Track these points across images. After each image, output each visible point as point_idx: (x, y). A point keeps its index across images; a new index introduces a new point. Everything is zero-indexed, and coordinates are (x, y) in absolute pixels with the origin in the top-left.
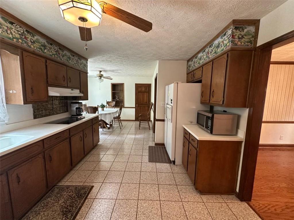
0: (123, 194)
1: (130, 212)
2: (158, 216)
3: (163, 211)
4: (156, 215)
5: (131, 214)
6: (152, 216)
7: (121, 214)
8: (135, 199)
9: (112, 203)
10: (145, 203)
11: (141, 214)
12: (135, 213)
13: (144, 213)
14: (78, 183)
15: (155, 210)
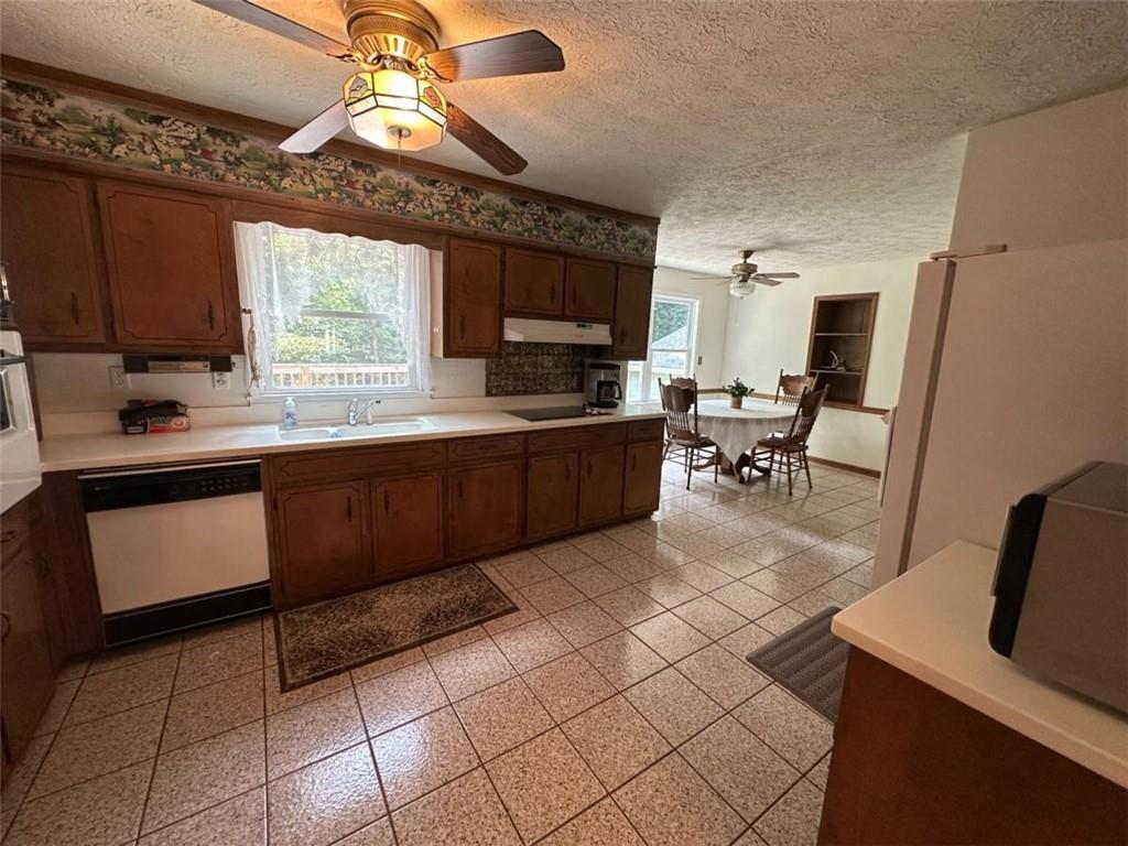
0: (546, 680)
1: (505, 731)
2: (543, 819)
3: (574, 825)
4: (544, 810)
5: (500, 737)
6: (533, 800)
7: (487, 712)
8: (553, 714)
9: (502, 673)
10: (561, 751)
11: (516, 761)
12: (509, 743)
13: (528, 769)
14: (506, 583)
15: (558, 797)
